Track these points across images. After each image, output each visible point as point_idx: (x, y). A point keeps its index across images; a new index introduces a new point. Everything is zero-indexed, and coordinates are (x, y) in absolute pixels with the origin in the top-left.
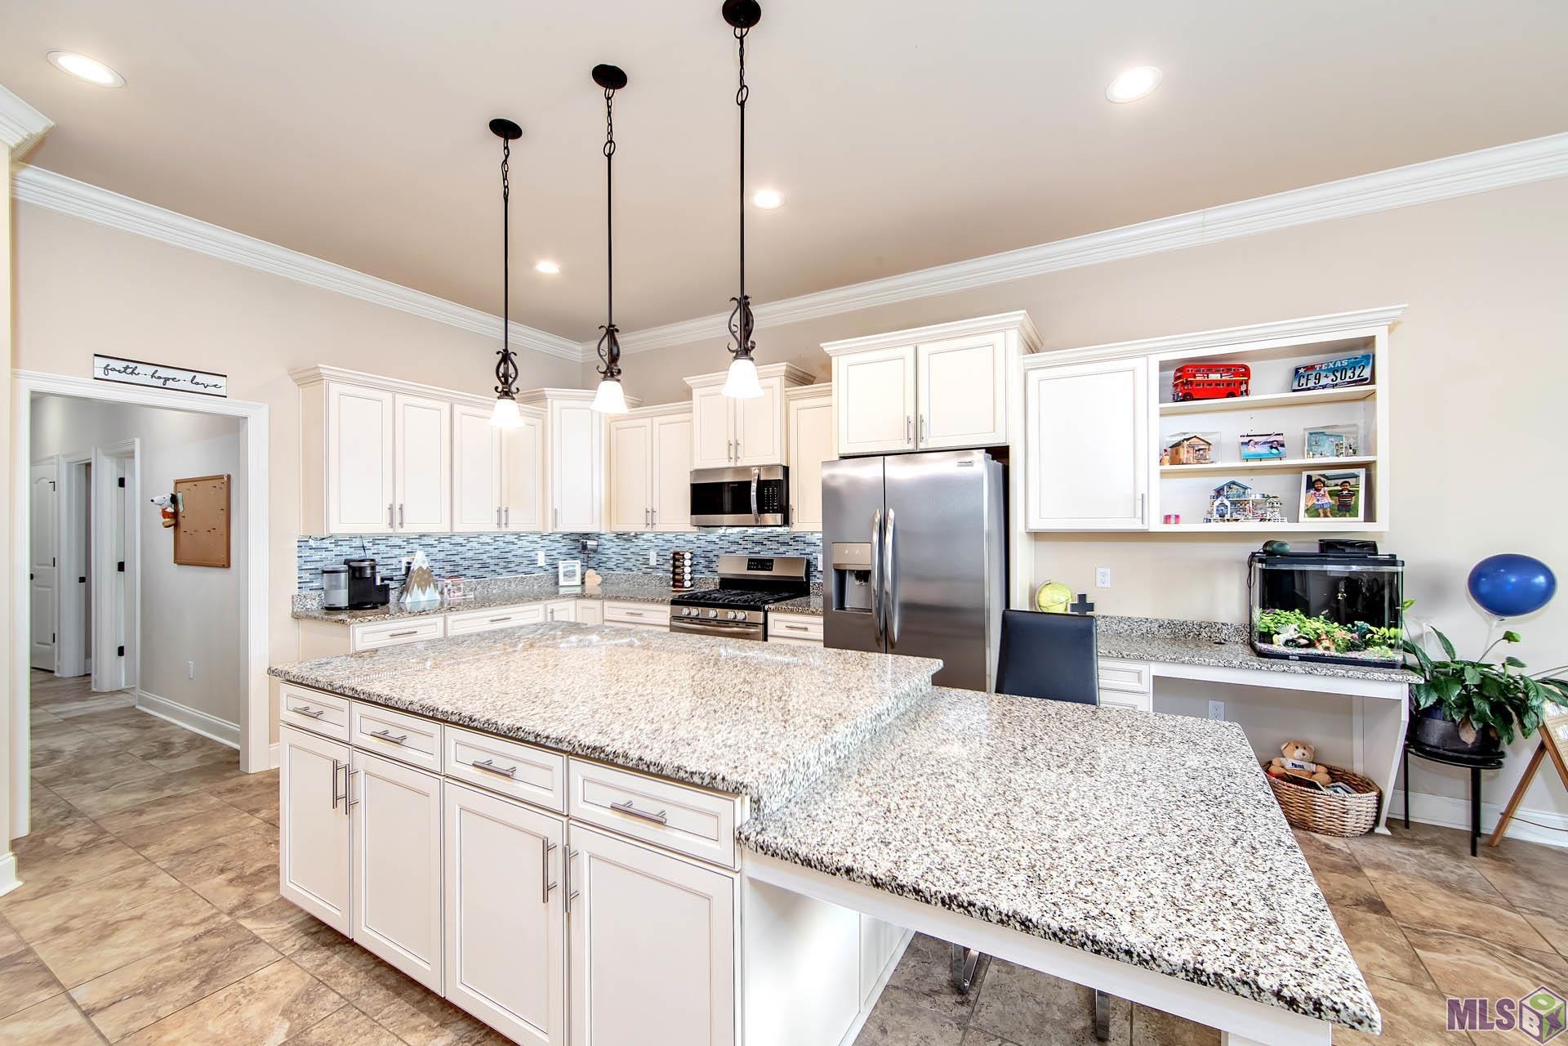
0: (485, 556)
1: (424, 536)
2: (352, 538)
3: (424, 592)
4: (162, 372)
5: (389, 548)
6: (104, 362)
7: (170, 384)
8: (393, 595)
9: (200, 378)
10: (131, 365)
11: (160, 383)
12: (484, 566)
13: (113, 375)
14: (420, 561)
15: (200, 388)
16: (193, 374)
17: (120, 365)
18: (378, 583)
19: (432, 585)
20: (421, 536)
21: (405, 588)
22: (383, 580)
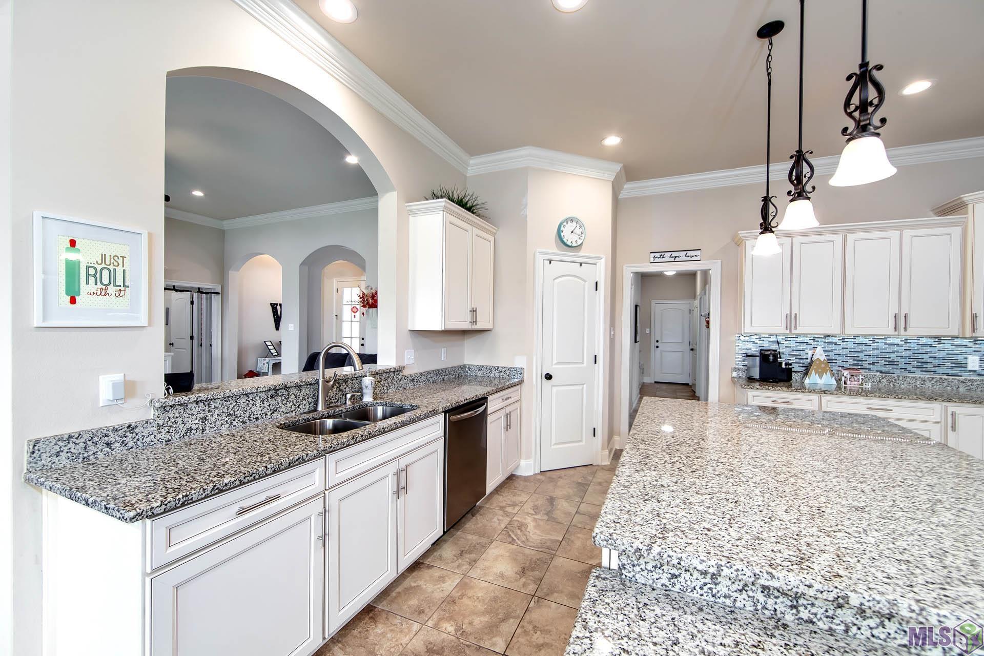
0: (892, 355)
1: (829, 336)
2: (771, 335)
3: (821, 377)
4: (674, 254)
5: (798, 344)
6: (653, 255)
7: (677, 259)
8: (795, 377)
9: (690, 253)
10: (662, 254)
11: (672, 259)
12: (892, 363)
13: (657, 260)
14: (820, 354)
15: (689, 258)
16: (686, 252)
17: (658, 255)
18: (784, 366)
19: (828, 373)
20: (827, 336)
21: (806, 372)
22: (786, 364)
